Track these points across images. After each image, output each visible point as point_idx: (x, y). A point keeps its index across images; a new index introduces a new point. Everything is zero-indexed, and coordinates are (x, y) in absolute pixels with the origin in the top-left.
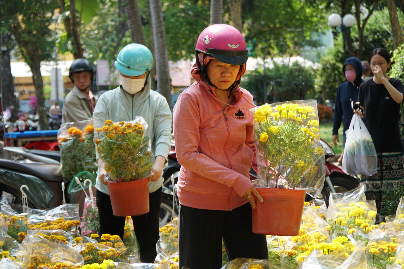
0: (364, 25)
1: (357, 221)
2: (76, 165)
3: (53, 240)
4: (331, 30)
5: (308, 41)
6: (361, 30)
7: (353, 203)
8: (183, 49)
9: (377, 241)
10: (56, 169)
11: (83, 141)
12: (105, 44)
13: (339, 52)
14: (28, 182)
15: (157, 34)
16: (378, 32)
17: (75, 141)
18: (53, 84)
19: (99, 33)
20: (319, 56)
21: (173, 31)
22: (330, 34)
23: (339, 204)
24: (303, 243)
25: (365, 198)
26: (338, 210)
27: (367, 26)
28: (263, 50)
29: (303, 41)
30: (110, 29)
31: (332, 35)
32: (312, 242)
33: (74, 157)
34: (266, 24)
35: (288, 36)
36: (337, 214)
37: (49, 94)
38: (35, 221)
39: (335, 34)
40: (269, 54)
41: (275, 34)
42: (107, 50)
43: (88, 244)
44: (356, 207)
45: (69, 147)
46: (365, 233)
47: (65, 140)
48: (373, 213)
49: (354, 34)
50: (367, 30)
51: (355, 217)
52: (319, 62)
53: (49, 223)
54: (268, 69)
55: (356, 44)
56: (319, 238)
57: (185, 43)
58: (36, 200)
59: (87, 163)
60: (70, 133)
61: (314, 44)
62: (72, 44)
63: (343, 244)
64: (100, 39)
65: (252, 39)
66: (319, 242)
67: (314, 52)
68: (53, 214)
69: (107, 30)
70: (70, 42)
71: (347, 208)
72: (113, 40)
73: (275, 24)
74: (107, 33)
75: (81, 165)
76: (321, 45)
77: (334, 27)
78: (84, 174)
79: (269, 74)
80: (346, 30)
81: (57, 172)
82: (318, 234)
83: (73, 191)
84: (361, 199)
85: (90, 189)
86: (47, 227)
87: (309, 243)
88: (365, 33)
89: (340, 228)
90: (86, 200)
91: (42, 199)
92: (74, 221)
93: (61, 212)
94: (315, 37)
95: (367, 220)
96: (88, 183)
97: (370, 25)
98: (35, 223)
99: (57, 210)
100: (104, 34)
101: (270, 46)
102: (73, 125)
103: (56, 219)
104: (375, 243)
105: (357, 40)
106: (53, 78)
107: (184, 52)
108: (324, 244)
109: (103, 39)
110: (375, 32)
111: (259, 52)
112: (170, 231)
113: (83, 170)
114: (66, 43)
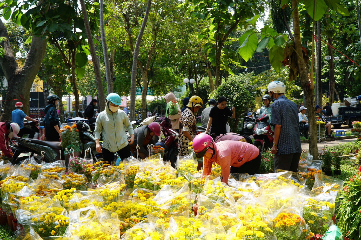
0: (199, 83)
1: (189, 168)
2: (68, 142)
3: (52, 177)
4: (185, 85)
5: (176, 89)
6: (197, 85)
7: (188, 160)
8: (124, 91)
9: (197, 178)
10: (59, 144)
11: (71, 131)
12: (91, 88)
13: (188, 94)
14: (45, 149)
15: (108, 85)
16: (205, 86)
17: (67, 131)
18: (68, 105)
19: (88, 84)
20: (180, 96)
21: (119, 84)
22: (184, 86)
23: (182, 161)
24: (163, 179)
25: (193, 158)
26: (181, 163)
27: (200, 83)
28: (157, 92)
29: (174, 89)
30: (93, 82)
31: (186, 87)
32: (168, 179)
33: (67, 138)
34: (158, 82)
35: (167, 87)
36: (181, 165)
37: (66, 109)
38: (45, 168)
39: (187, 86)
40: (160, 94)
41: (162, 86)
42: (91, 91)
43: (67, 179)
44: (189, 162)
45: (65, 134)
46: (192, 174)
47: (63, 131)
48: (196, 165)
49: (194, 87)
50: (200, 85)
51: (188, 167)
52: (180, 98)
53: (51, 169)
54: (159, 100)
55: (195, 91)
56: (171, 177)
57: (125, 89)
58: (49, 157)
59: (73, 141)
60: (66, 128)
61: (178, 91)
62: (73, 88)
63: (181, 180)
64: (89, 86)
65: (152, 88)
66: (171, 179)
67: (178, 94)
68: (53, 165)
69: (92, 83)
70: (72, 88)
71: (184, 163)
72: (94, 87)
73: (162, 82)
74: (92, 84)
75: (70, 142)
76: (181, 91)
77: (186, 84)
78: (71, 146)
79: (160, 102)
80: (191, 85)
81: (59, 145)
82: (171, 175)
83: (66, 153)
84: (191, 159)
85: (73, 153)
86: (50, 171)
87: (167, 179)
88: (199, 86)
89: (182, 172)
90: (70, 158)
91: (52, 157)
92: (63, 168)
93: (57, 163)
94: (179, 88)
95: (194, 168)
96: (72, 150)
97: (201, 83)
98: (45, 169)
99: (56, 163)
100: (91, 84)
101: (160, 91)
102: (66, 124)
103: (54, 167)
104: (196, 180)
105: (195, 89)
106: (68, 102)
107: (124, 93)
108: (173, 180)
109: (90, 86)
110: (203, 86)
111: (155, 93)
112: (108, 172)
113: (71, 144)
114: (70, 88)
